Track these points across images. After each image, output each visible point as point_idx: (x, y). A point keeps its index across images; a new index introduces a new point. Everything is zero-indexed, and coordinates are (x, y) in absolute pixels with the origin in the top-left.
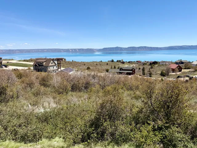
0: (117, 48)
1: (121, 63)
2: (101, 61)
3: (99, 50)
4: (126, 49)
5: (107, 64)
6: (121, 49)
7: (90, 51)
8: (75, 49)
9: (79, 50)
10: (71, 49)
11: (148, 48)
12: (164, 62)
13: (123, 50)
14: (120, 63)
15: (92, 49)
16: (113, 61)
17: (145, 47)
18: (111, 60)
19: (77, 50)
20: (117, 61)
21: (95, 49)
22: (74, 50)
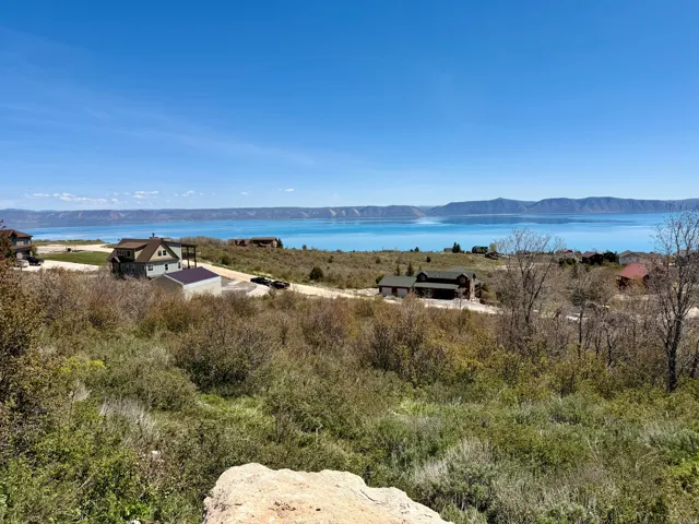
0: (499, 204)
1: (487, 256)
2: (417, 250)
3: (433, 212)
4: (532, 206)
5: (429, 260)
6: (515, 206)
7: (401, 216)
8: (347, 209)
9: (362, 210)
10: (335, 209)
14: (481, 256)
15: (408, 207)
16: (456, 249)
17: (609, 199)
18: (452, 246)
19: (354, 212)
20: (475, 251)
21: (420, 209)
22: (344, 212)
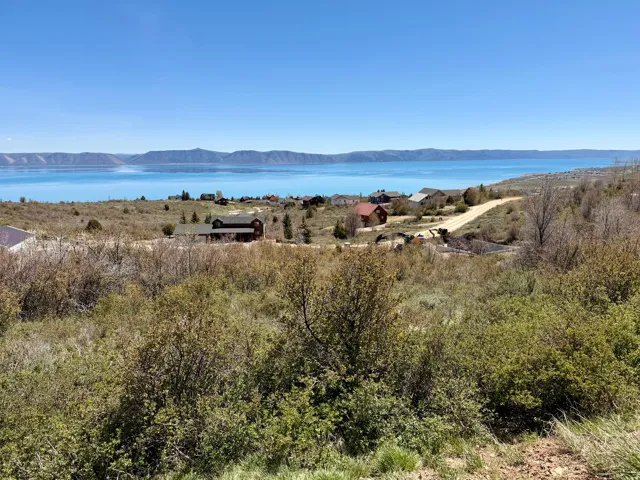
0: (198, 154)
1: (216, 203)
2: (143, 198)
3: (133, 160)
4: (227, 157)
5: (167, 208)
6: (212, 157)
7: (96, 164)
8: (29, 156)
9: (49, 157)
10: (12, 156)
11: (295, 155)
12: (341, 196)
13: (217, 161)
14: (211, 203)
15: (105, 155)
16: (185, 197)
17: (287, 153)
18: (181, 194)
19: (38, 160)
20: (203, 198)
21: (118, 157)
22: (25, 160)
